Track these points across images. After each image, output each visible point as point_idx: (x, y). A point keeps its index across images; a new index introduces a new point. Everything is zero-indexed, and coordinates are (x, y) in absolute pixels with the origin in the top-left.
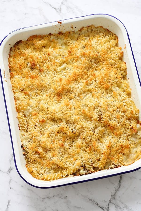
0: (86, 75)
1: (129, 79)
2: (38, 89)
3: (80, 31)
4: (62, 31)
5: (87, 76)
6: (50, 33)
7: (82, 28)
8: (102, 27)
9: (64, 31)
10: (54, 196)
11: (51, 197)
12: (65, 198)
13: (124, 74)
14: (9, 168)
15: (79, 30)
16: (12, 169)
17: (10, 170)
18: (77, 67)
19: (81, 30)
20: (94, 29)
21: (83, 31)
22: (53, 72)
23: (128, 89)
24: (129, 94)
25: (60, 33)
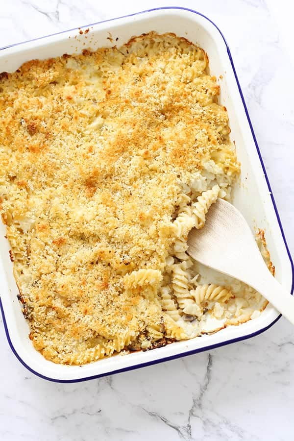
0: (145, 138)
1: (234, 142)
2: (46, 175)
3: (128, 45)
4: (90, 48)
5: (147, 140)
6: (65, 53)
7: (133, 40)
8: (174, 35)
9: (94, 49)
10: (74, 412)
11: (69, 415)
12: (99, 413)
13: (225, 132)
15: (126, 44)
18: (125, 124)
19: (130, 44)
20: (157, 40)
21: (134, 45)
22: (76, 135)
23: (234, 164)
24: (236, 173)
25: (86, 53)
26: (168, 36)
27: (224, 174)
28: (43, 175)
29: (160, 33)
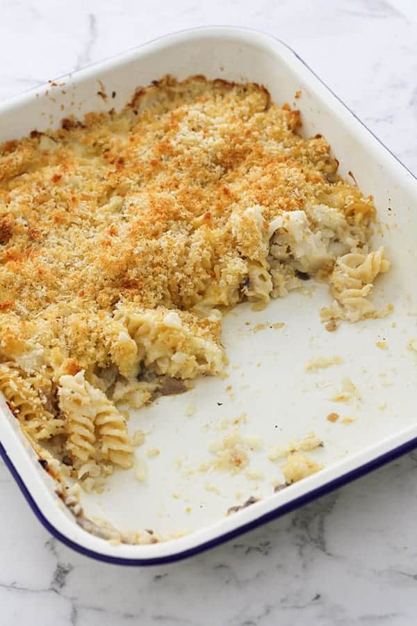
0: (200, 200)
1: (350, 173)
2: (44, 287)
3: (133, 105)
4: (72, 116)
5: (204, 202)
6: (33, 130)
7: (140, 94)
8: (201, 78)
9: (80, 117)
10: (268, 611)
11: (259, 618)
12: (316, 601)
13: (329, 168)
14: (54, 569)
15: (129, 105)
16: (66, 572)
17: (62, 577)
18: (162, 187)
19: (136, 102)
20: (177, 90)
21: (144, 100)
22: (81, 225)
23: (362, 199)
24: (369, 214)
25: (67, 125)
26: (193, 82)
27: (349, 226)
28: (39, 287)
29: (181, 79)
